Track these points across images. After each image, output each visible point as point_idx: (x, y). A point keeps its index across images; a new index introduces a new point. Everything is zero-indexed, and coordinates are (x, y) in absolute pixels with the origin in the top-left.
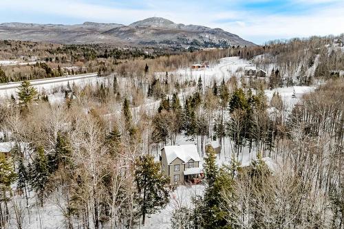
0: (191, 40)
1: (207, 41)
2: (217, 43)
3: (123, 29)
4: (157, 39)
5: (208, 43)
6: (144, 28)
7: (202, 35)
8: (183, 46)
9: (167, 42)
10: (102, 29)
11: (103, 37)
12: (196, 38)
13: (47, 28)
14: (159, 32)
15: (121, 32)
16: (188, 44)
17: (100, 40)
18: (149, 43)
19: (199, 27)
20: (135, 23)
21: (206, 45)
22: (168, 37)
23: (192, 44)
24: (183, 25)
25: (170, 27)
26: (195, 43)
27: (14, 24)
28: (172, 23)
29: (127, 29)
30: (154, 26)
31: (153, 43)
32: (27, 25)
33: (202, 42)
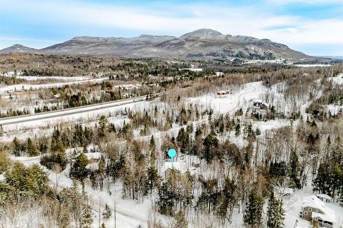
0: (236, 52)
1: (253, 53)
2: (263, 55)
3: (174, 42)
4: (204, 51)
5: (254, 55)
6: (193, 40)
7: (248, 47)
8: (228, 58)
9: (213, 54)
10: (156, 41)
11: (155, 50)
12: (241, 50)
13: (110, 41)
14: (207, 44)
15: (172, 45)
16: (233, 56)
17: (153, 53)
18: (197, 55)
19: (246, 38)
20: (185, 35)
21: (251, 57)
22: (214, 49)
23: (237, 56)
24: (230, 36)
25: (218, 38)
26: (240, 55)
27: (84, 37)
28: (220, 34)
29: (177, 41)
30: (202, 38)
31: (200, 55)
32: (94, 38)
33: (248, 54)
